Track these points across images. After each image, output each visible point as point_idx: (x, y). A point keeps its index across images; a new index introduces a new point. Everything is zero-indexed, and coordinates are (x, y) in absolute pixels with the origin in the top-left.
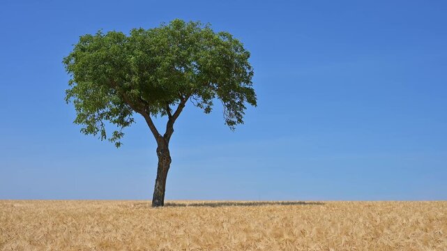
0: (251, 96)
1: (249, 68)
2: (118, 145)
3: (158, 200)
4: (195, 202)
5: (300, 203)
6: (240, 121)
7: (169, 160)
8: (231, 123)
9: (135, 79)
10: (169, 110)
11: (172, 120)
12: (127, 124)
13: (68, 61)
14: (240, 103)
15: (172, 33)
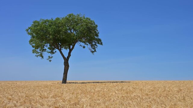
0: (99, 41)
1: (97, 31)
2: (50, 61)
3: (64, 81)
4: (83, 82)
5: (122, 82)
6: (95, 51)
7: (68, 66)
8: (93, 52)
9: (51, 37)
10: (70, 47)
11: (71, 50)
12: (54, 53)
13: (27, 30)
14: (95, 44)
15: (67, 19)
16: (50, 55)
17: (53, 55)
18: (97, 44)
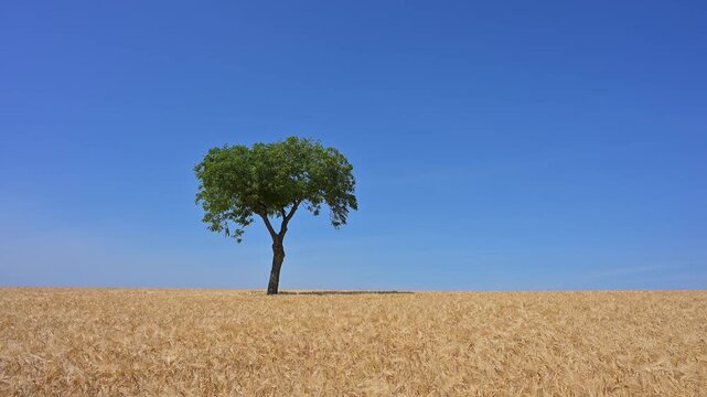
0: (353, 202)
1: (352, 178)
2: (239, 241)
3: (273, 289)
4: (304, 291)
5: (394, 292)
6: (344, 222)
7: (283, 255)
8: (336, 224)
9: (255, 186)
10: (283, 212)
11: (286, 220)
12: (248, 223)
13: (198, 169)
14: (343, 207)
15: (288, 148)
16: (240, 227)
17: (246, 228)
18: (348, 207)
